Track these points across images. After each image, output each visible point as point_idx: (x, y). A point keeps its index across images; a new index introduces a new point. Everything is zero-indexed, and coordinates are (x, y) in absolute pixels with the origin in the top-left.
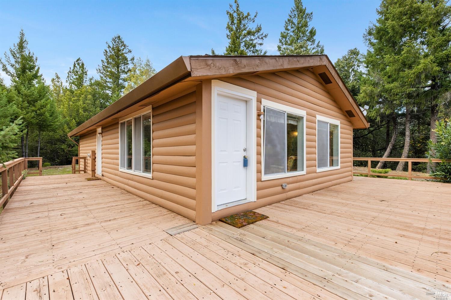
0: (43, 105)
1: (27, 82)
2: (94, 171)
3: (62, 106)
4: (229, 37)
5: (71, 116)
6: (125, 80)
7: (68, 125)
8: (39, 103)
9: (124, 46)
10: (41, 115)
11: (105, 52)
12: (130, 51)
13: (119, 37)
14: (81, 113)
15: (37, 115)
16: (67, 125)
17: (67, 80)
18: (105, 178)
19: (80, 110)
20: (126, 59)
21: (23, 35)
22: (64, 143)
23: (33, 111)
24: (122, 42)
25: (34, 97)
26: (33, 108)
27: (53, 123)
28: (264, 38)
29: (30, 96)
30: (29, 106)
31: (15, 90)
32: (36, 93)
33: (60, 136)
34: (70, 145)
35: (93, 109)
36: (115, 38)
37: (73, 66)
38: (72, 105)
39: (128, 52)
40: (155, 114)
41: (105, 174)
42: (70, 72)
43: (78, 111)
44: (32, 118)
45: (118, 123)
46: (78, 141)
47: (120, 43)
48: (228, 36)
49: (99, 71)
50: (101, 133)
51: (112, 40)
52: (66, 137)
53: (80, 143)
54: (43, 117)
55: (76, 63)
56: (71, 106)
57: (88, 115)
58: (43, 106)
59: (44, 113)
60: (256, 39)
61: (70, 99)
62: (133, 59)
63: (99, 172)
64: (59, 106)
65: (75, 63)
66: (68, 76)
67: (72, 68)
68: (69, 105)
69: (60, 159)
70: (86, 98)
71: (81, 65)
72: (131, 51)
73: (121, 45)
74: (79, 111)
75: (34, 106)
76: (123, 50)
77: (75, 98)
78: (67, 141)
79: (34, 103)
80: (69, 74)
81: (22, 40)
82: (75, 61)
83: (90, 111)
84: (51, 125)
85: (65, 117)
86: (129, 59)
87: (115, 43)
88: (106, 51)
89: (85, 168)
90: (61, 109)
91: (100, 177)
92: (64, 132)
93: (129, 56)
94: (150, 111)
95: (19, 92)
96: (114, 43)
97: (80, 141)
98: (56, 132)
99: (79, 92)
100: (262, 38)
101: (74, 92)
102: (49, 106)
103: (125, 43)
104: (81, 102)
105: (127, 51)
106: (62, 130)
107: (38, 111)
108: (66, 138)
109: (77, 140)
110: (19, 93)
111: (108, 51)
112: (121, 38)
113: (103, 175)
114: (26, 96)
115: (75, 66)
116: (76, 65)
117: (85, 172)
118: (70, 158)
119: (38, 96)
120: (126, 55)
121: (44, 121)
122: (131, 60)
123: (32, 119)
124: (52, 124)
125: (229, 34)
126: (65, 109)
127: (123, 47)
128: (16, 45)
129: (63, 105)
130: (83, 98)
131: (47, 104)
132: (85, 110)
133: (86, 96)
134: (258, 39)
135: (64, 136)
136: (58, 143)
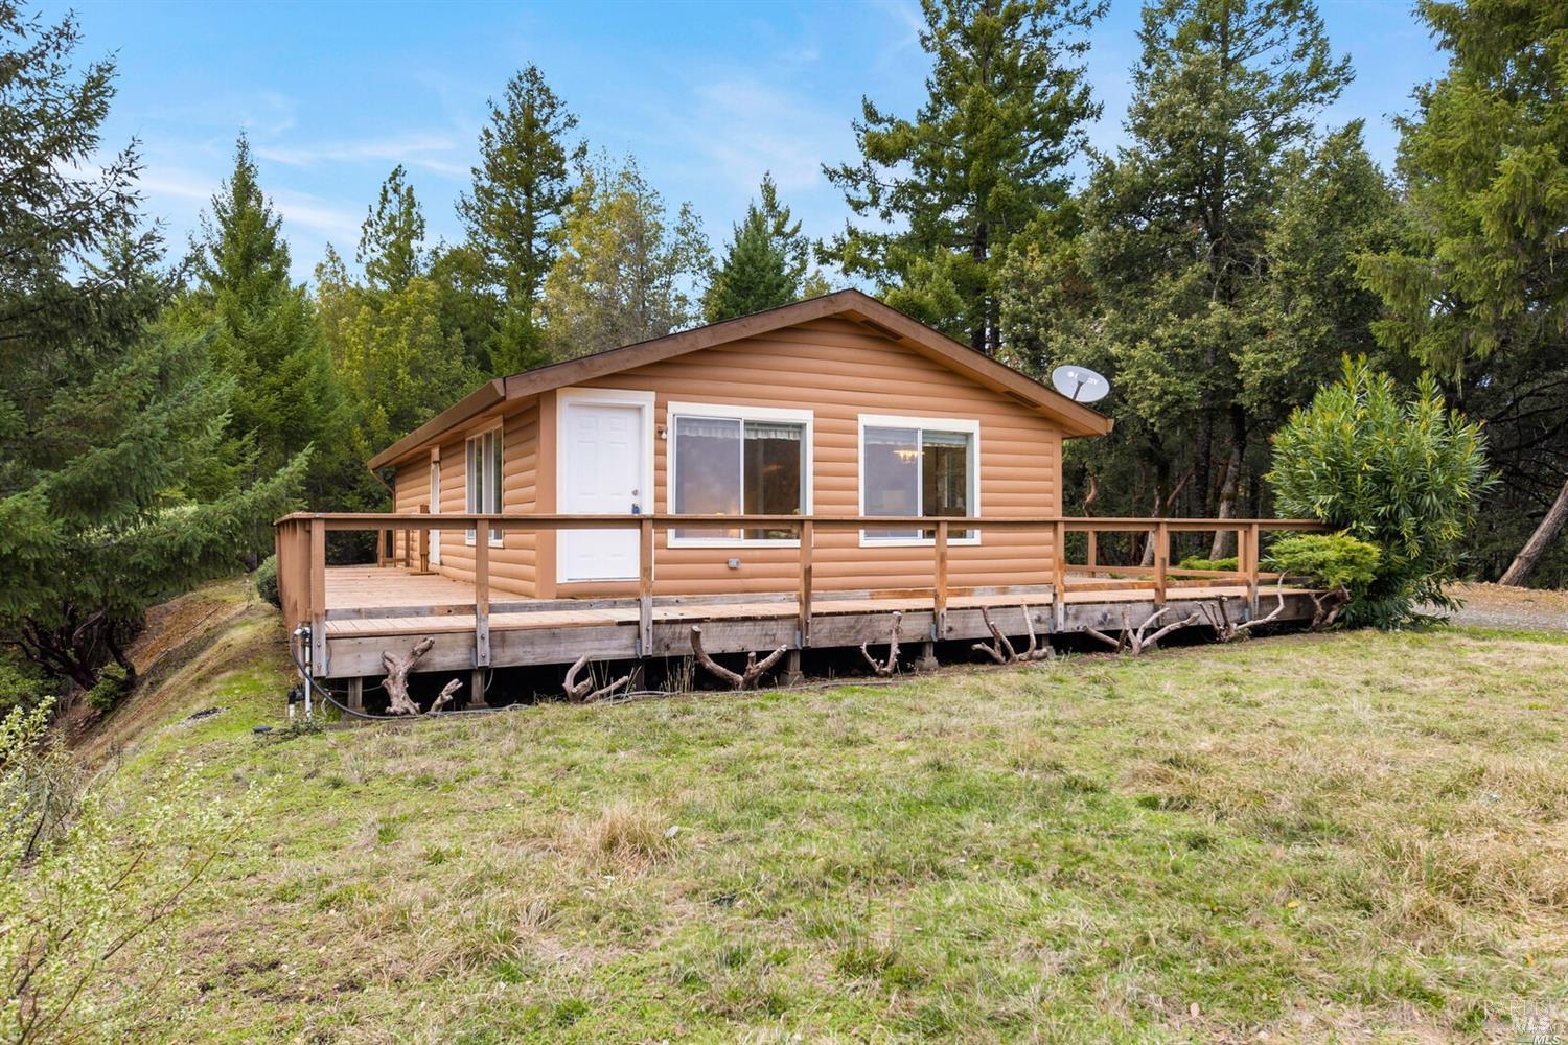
0: (299, 369)
1: (256, 298)
2: (425, 556)
3: (346, 362)
4: (930, 44)
5: (372, 393)
6: (553, 239)
7: (364, 425)
8: (288, 362)
9: (552, 106)
10: (293, 399)
11: (484, 137)
12: (572, 122)
13: (533, 69)
14: (402, 380)
15: (284, 401)
16: (362, 426)
17: (361, 253)
18: (446, 569)
19: (400, 371)
20: (556, 154)
21: (244, 147)
22: (352, 488)
23: (274, 388)
24: (544, 91)
25: (274, 343)
26: (273, 380)
27: (323, 422)
28: (1094, 18)
29: (264, 340)
30: (263, 374)
31: (228, 327)
32: (279, 331)
33: (341, 464)
34: (370, 496)
35: (439, 365)
36: (520, 79)
37: (379, 198)
38: (375, 356)
39: (566, 125)
40: (508, 430)
41: (446, 558)
42: (371, 225)
43: (393, 375)
44: (270, 410)
45: (464, 441)
46: (391, 482)
47: (536, 93)
48: (924, 39)
49: (463, 211)
50: (439, 462)
51: (507, 90)
52: (357, 466)
53: (398, 488)
54: (298, 405)
55: (388, 186)
56: (372, 359)
57: (425, 387)
58: (299, 372)
59: (302, 394)
60: (1061, 26)
61: (370, 334)
62: (582, 151)
63: (434, 558)
64: (339, 361)
65: (384, 187)
66: (363, 240)
67: (376, 208)
68: (367, 356)
69: (342, 545)
70: (417, 326)
71: (403, 191)
72: (575, 121)
73: (539, 102)
74: (397, 375)
75: (275, 371)
76: (546, 122)
77: (385, 329)
78: (360, 481)
79: (275, 362)
80: (366, 232)
81: (241, 165)
82: (387, 179)
83: (432, 371)
84: (319, 430)
85: (355, 399)
86: (568, 154)
87: (519, 96)
88: (487, 132)
89: (408, 554)
90: (345, 372)
91: (437, 568)
92: (352, 450)
93: (567, 142)
94: (501, 425)
95: (237, 331)
96: (514, 98)
97: (398, 480)
98: (331, 453)
99: (398, 304)
100: (1087, 22)
101: (381, 307)
102: (314, 369)
103: (553, 92)
104: (403, 343)
105: (563, 120)
106: (348, 443)
107: (286, 389)
108: (358, 471)
109: (389, 476)
110: (237, 334)
111: (494, 131)
112: (539, 76)
113: (442, 564)
114: (253, 341)
115: (384, 198)
116: (390, 195)
117: (408, 565)
118: (369, 541)
119: (286, 342)
120: (556, 139)
121: (301, 419)
122: (576, 155)
123: (271, 414)
124: (322, 426)
125: (928, 31)
126: (356, 372)
127: (546, 110)
128: (228, 182)
129: (351, 357)
130: (408, 325)
131: (308, 365)
132: (416, 370)
133: (419, 321)
134: (1069, 27)
135: (353, 466)
136: (336, 489)
